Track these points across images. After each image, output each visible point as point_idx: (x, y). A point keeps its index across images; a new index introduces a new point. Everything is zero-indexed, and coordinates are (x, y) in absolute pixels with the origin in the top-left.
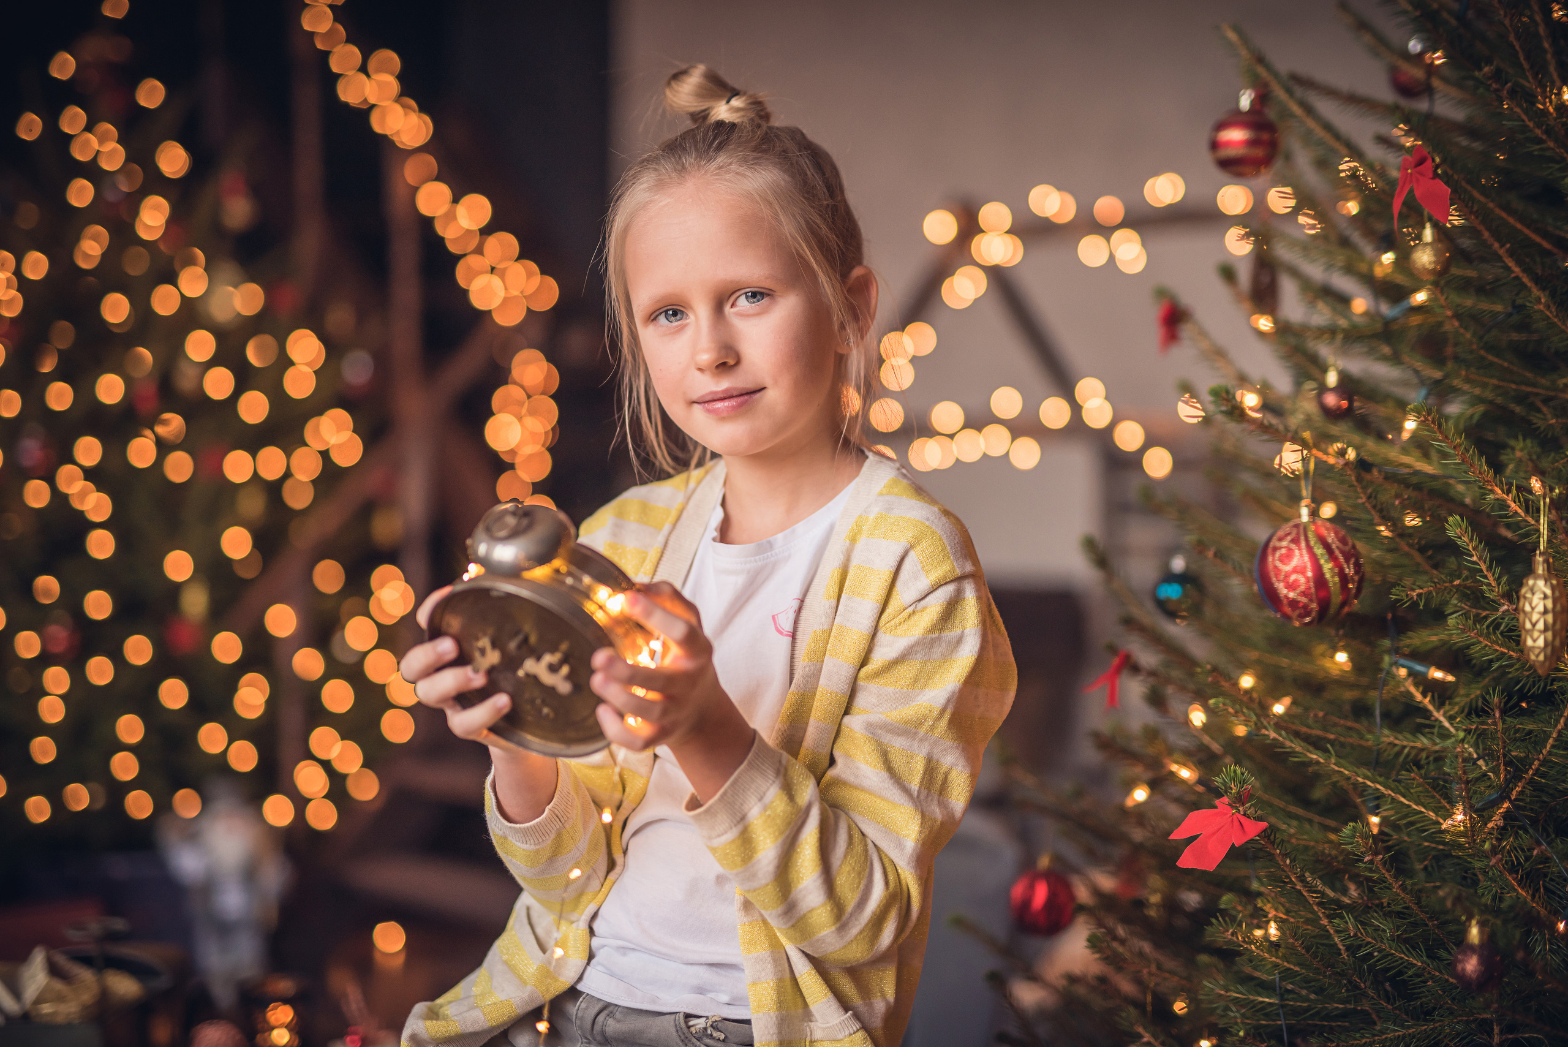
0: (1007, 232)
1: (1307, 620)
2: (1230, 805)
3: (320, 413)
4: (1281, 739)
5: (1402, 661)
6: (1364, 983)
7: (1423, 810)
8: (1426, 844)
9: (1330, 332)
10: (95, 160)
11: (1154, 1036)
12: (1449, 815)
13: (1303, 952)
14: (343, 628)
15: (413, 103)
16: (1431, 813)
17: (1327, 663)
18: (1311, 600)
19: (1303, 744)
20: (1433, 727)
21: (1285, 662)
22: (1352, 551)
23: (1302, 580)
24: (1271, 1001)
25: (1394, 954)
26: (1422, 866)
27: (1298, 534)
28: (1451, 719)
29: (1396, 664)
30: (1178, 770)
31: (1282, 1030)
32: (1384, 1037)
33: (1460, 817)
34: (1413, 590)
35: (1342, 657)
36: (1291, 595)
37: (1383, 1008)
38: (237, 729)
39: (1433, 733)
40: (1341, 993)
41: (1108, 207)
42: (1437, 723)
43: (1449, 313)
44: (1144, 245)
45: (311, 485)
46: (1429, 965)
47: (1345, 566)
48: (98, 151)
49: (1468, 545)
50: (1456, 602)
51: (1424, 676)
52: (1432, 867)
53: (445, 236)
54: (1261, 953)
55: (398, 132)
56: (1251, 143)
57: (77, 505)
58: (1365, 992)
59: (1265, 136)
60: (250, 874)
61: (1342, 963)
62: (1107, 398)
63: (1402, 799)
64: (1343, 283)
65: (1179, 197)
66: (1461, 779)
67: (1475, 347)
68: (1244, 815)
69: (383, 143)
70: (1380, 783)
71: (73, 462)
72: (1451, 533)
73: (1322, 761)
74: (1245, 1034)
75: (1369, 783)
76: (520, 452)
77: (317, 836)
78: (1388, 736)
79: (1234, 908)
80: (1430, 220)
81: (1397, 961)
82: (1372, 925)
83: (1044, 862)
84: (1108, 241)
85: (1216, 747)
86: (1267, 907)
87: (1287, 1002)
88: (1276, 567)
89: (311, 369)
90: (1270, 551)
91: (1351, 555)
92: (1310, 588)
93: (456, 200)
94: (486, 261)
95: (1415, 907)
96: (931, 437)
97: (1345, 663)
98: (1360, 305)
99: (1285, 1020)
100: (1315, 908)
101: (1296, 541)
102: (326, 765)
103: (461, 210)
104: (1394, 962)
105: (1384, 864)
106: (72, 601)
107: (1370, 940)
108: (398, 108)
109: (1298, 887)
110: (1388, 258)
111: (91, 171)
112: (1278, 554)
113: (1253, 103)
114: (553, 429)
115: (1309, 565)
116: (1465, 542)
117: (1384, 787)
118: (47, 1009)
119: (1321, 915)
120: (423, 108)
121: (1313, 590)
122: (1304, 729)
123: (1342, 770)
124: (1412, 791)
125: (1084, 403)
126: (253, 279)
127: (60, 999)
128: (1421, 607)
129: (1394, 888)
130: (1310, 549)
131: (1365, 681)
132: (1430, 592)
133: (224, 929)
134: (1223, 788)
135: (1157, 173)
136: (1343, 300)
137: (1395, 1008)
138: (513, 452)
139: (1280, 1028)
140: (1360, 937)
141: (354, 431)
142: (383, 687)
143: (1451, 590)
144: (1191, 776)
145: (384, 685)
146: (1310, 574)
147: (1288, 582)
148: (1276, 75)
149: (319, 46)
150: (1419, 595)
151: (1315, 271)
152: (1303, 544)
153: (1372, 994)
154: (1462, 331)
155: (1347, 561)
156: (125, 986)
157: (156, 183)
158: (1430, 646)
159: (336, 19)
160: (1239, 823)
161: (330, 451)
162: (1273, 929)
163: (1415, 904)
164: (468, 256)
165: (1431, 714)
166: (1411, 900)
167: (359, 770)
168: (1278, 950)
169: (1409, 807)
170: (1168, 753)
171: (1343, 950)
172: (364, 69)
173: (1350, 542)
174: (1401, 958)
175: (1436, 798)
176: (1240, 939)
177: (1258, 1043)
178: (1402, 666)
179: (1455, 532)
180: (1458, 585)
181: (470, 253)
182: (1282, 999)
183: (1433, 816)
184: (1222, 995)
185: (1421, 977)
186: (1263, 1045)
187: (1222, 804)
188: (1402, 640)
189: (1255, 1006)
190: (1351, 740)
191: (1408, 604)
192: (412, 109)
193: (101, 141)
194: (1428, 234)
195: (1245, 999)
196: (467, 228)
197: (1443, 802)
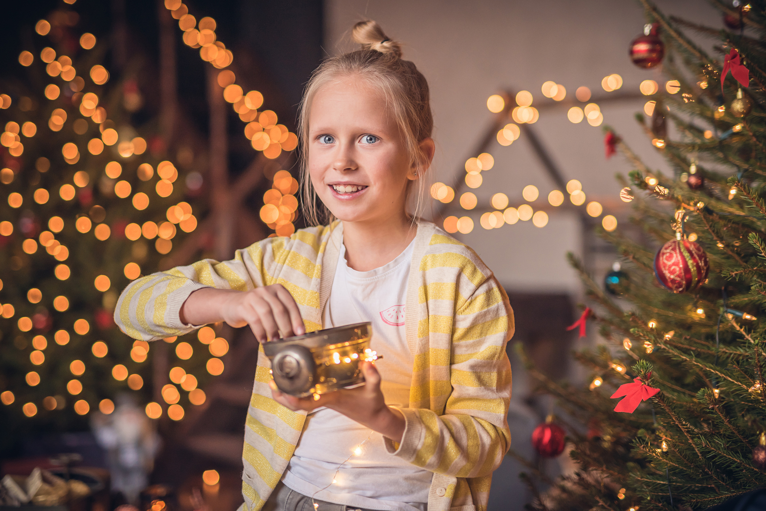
0: (530, 106)
1: (681, 289)
2: (640, 380)
3: (175, 204)
4: (667, 348)
5: (729, 310)
6: (711, 472)
7: (740, 384)
8: (743, 403)
9: (692, 146)
10: (60, 75)
11: (604, 501)
12: (753, 385)
13: (679, 455)
15: (223, 44)
17: (693, 315)
18: (682, 279)
19: (678, 351)
20: (745, 343)
21: (671, 314)
22: (703, 255)
23: (678, 269)
24: (664, 483)
25: (726, 456)
26: (741, 414)
27: (675, 246)
28: (754, 339)
29: (726, 312)
30: (616, 367)
31: (670, 497)
32: (720, 497)
33: (758, 386)
34: (733, 272)
35: (700, 311)
36: (672, 277)
37: (721, 485)
38: (133, 367)
39: (745, 346)
40: (699, 477)
41: (583, 91)
42: (747, 341)
43: (751, 134)
44: (601, 111)
45: (170, 241)
46: (743, 462)
47: (699, 262)
48: (62, 71)
49: (759, 248)
50: (755, 279)
51: (741, 317)
52: (746, 415)
53: (239, 113)
54: (659, 458)
55: (214, 60)
56: (651, 51)
57: (50, 252)
58: (711, 476)
59: (658, 47)
60: (139, 443)
61: (700, 461)
62: (582, 190)
63: (730, 379)
64: (699, 122)
65: (619, 87)
66: (757, 365)
67: (764, 151)
68: (648, 385)
69: (208, 65)
70: (718, 371)
71: (48, 230)
72: (750, 242)
73: (688, 359)
74: (650, 498)
75: (712, 371)
76: (278, 224)
77: (174, 424)
78: (722, 348)
79: (644, 436)
80: (740, 87)
81: (727, 459)
82: (714, 442)
83: (549, 419)
84: (583, 109)
85: (635, 357)
86: (661, 435)
87: (672, 483)
88: (664, 263)
89: (171, 182)
90: (661, 254)
91: (702, 256)
92: (681, 273)
93: (245, 94)
94: (260, 125)
95: (736, 432)
96: (492, 212)
97: (702, 314)
98: (709, 134)
99: (672, 492)
100: (686, 434)
101: (674, 249)
102: (178, 387)
103: (247, 99)
104: (725, 460)
105: (719, 410)
106: (47, 301)
107: (713, 449)
108: (215, 47)
109: (677, 423)
110: (721, 110)
111: (58, 81)
112: (665, 257)
113: (651, 31)
114: (295, 212)
115: (681, 261)
116: (758, 246)
117: (720, 372)
118: (41, 498)
119: (689, 438)
120: (228, 47)
121: (683, 274)
122: (680, 345)
123: (699, 364)
124: (734, 374)
125: (571, 192)
126: (141, 135)
127: (48, 493)
128: (737, 280)
129: (725, 422)
130: (681, 253)
131: (711, 323)
132: (742, 273)
133: (126, 471)
134: (638, 371)
135: (608, 74)
136: (700, 132)
137: (727, 485)
138: (275, 224)
139: (669, 497)
140: (708, 448)
141: (193, 214)
142: (207, 346)
143: (753, 272)
144: (622, 370)
145: (208, 346)
146: (681, 266)
147: (670, 270)
148: (662, 16)
149: (174, 17)
150: (736, 274)
151: (686, 117)
152: (678, 251)
153: (715, 477)
154: (758, 143)
155: (701, 259)
156: (80, 488)
157: (90, 86)
158: (744, 303)
160: (645, 389)
161: (180, 224)
162: (664, 445)
163: (736, 430)
164: (250, 123)
165: (744, 337)
166: (734, 428)
167: (195, 390)
168: (667, 456)
169: (733, 382)
170: (611, 359)
171: (699, 455)
172: (197, 27)
173: (702, 250)
174: (729, 458)
175: (746, 377)
176: (647, 450)
177: (657, 503)
178: (730, 313)
179: (753, 241)
180: (756, 270)
181: (252, 121)
182: (670, 481)
183: (745, 387)
184: (639, 480)
185: (739, 468)
186: (660, 505)
187: (637, 380)
188: (729, 300)
189: (656, 485)
190: (705, 350)
191: (730, 279)
192: (222, 47)
193: (63, 65)
194: (740, 94)
195: (651, 482)
196: (250, 108)
197: (750, 379)
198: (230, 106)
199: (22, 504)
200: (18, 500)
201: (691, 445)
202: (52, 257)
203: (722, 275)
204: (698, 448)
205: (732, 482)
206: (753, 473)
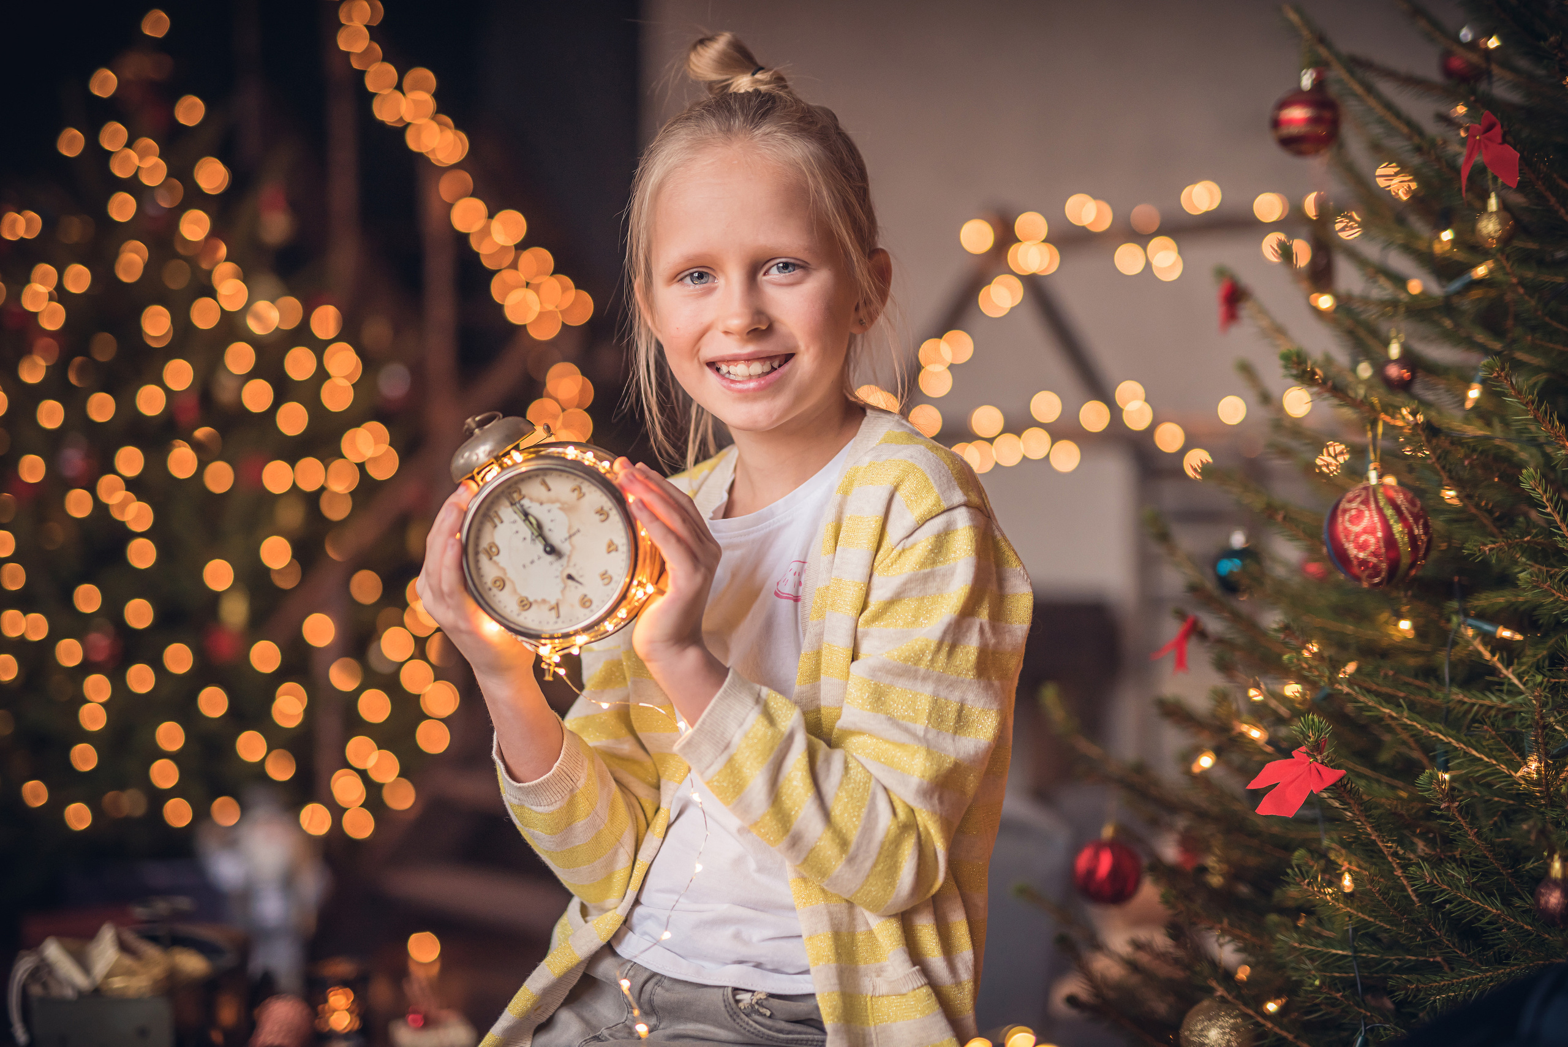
0: (1043, 241)
1: (1377, 580)
2: (1308, 753)
3: (358, 425)
4: (1353, 693)
5: (1470, 621)
6: (1440, 932)
7: (1494, 762)
8: (1496, 799)
9: (1393, 306)
10: (136, 176)
11: (1227, 989)
12: (1522, 764)
13: (1380, 898)
14: (380, 638)
15: (449, 120)
16: (1503, 766)
17: (1389, 630)
18: (1381, 560)
19: (1375, 698)
20: (1502, 684)
21: (1350, 628)
22: (1421, 513)
23: (1372, 540)
24: (1345, 953)
25: (1469, 901)
26: (1491, 822)
27: (1368, 496)
28: (1520, 677)
29: (1464, 624)
30: (1248, 729)
31: (1356, 980)
32: (1462, 980)
33: (1533, 765)
34: (1485, 545)
35: (1405, 625)
36: (1362, 555)
37: (1459, 957)
38: (276, 738)
39: (1501, 691)
40: (1416, 941)
41: (1145, 213)
42: (1506, 680)
43: (1514, 280)
44: (1180, 252)
45: (348, 496)
46: (1504, 912)
47: (1414, 527)
48: (139, 167)
49: (1542, 497)
50: (1525, 559)
51: (1492, 635)
52: (1501, 822)
53: (480, 252)
54: (1336, 904)
55: (433, 150)
56: (1311, 121)
57: (116, 515)
58: (1440, 941)
59: (1327, 114)
60: (288, 882)
61: (1417, 912)
62: (1146, 400)
63: (1474, 753)
64: (1399, 263)
65: (1215, 206)
66: (1538, 723)
67: (1539, 313)
68: (1322, 763)
69: (419, 160)
70: (1452, 737)
71: (114, 472)
72: (1525, 486)
73: (1394, 715)
74: (1320, 984)
75: (1441, 737)
77: (354, 845)
78: (1456, 694)
79: (1306, 864)
80: (1494, 190)
81: (1471, 908)
82: (1446, 873)
83: (1107, 832)
84: (1145, 249)
86: (1339, 861)
87: (1359, 954)
88: (1346, 529)
89: (349, 382)
90: (1339, 512)
91: (1420, 517)
92: (1380, 548)
93: (491, 216)
94: (522, 276)
95: (1490, 855)
96: (970, 442)
97: (1408, 630)
98: (1417, 285)
99: (1359, 971)
100: (1390, 859)
101: (1366, 502)
102: (363, 774)
103: (496, 225)
104: (1468, 910)
105: (1460, 812)
106: (112, 610)
107: (1445, 887)
108: (435, 126)
109: (1373, 838)
110: (1447, 235)
111: (133, 186)
112: (1347, 517)
113: (1314, 82)
115: (1379, 525)
116: (1539, 494)
117: (1456, 740)
118: (118, 983)
119: (1395, 866)
120: (459, 125)
121: (1383, 550)
122: (1374, 687)
123: (1415, 723)
124: (1485, 743)
125: (1125, 406)
126: (292, 292)
127: (130, 973)
128: (1493, 561)
129: (1469, 836)
130: (1380, 510)
131: (1431, 646)
132: (1503, 547)
134: (1301, 736)
135: (1194, 181)
136: (1400, 281)
137: (1471, 957)
139: (1354, 980)
140: (1436, 885)
141: (391, 444)
143: (1522, 546)
144: (1261, 736)
145: (418, 696)
146: (1380, 534)
147: (1357, 543)
148: (1336, 54)
149: (356, 65)
150: (1491, 550)
151: (1375, 253)
152: (1373, 506)
153: (1447, 942)
154: (1527, 298)
155: (1416, 522)
156: (192, 963)
157: (195, 198)
158: (1497, 608)
159: (372, 38)
160: (1316, 771)
161: (366, 464)
162: (1347, 882)
163: (1490, 851)
164: (503, 271)
165: (1500, 673)
166: (1486, 847)
167: (395, 780)
168: (1352, 902)
169: (1481, 759)
170: (1238, 715)
171: (1415, 898)
172: (399, 87)
173: (1419, 503)
174: (1478, 905)
175: (1507, 750)
176: (1316, 889)
177: (1333, 993)
178: (1470, 625)
179: (1529, 484)
180: (1528, 542)
181: (505, 268)
182: (1356, 950)
183: (1503, 768)
184: (1296, 947)
185: (1496, 924)
186: (1339, 995)
187: (1299, 753)
188: (1470, 602)
189: (1328, 959)
190: (1421, 698)
191: (1480, 558)
192: (447, 125)
193: (142, 157)
194: (1493, 203)
195: (1319, 951)
196: (502, 243)
197: (1514, 754)
198: (463, 239)
199: (81, 995)
200: (73, 986)
201: (1399, 881)
202: (122, 525)
203: (1464, 551)
204: (1413, 886)
205: (1479, 951)
206: (1523, 935)
